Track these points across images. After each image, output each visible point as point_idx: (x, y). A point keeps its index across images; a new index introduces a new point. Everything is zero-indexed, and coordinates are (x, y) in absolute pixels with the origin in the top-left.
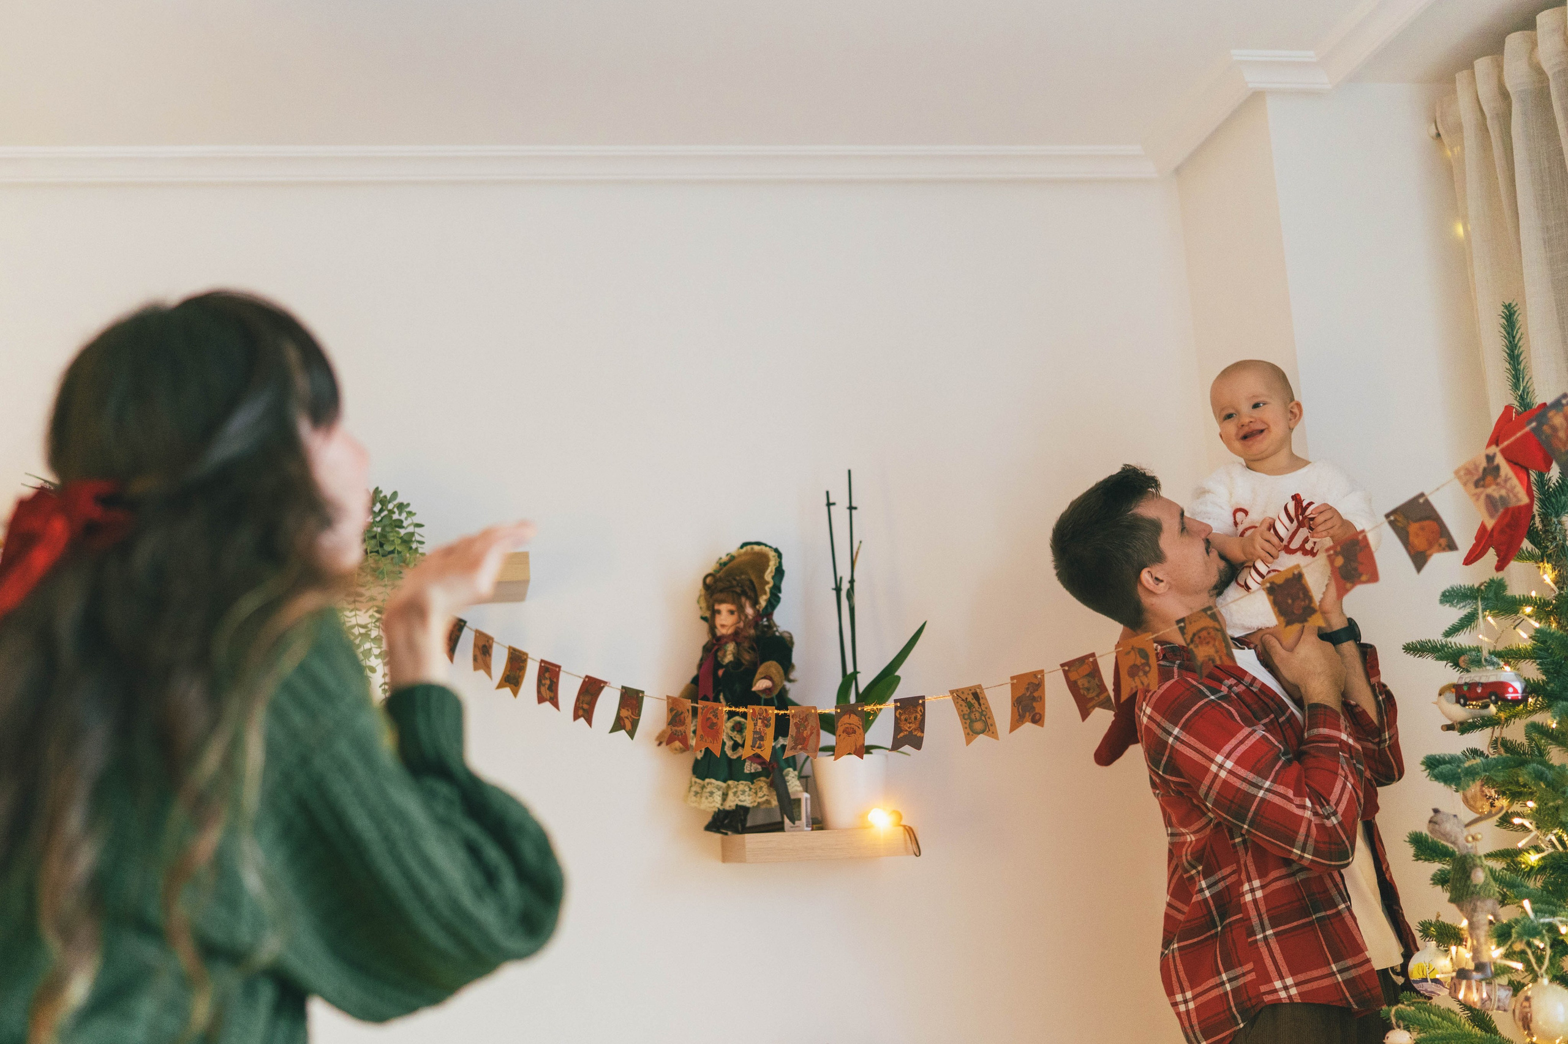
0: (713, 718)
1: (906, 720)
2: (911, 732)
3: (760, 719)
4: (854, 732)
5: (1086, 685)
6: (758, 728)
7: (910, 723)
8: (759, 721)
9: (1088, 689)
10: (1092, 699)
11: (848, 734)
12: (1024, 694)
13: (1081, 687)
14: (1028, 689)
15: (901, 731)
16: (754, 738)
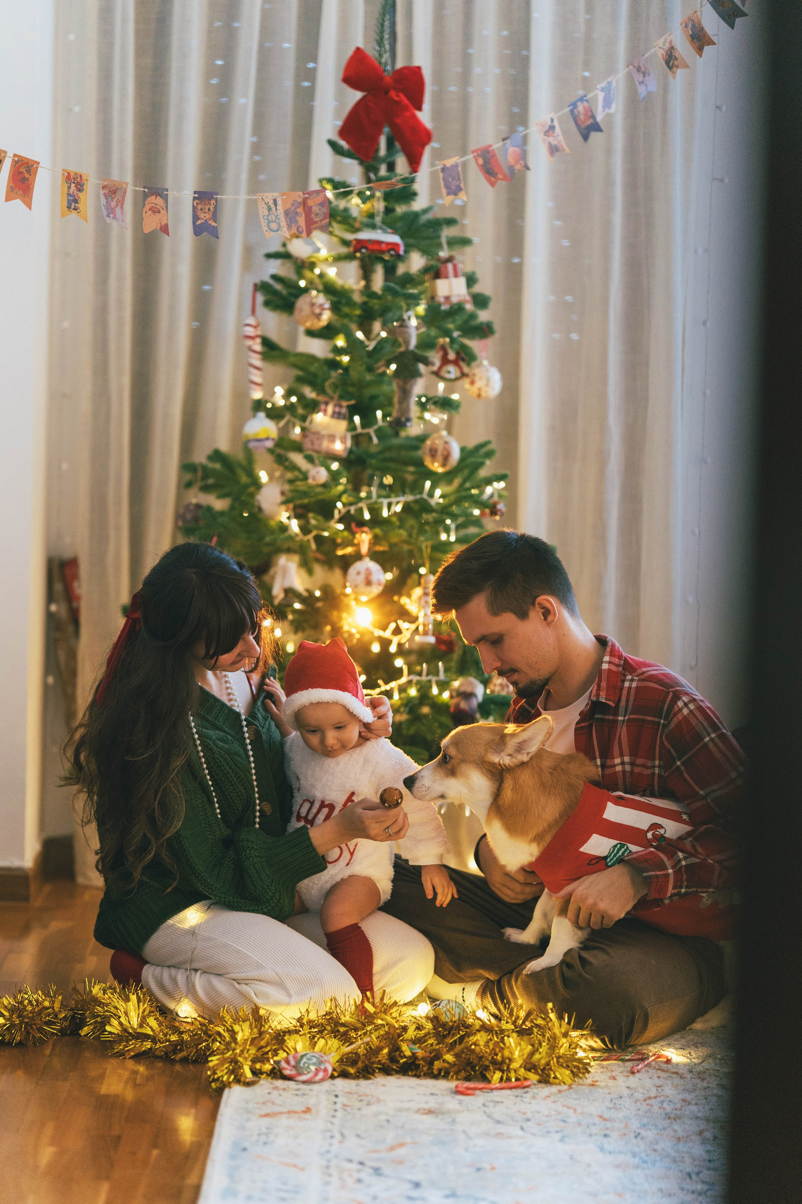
0: (26, 173)
1: (201, 209)
2: (206, 220)
3: (74, 183)
4: (159, 212)
5: (318, 211)
6: (71, 191)
7: (205, 213)
8: (73, 185)
9: (317, 214)
10: (316, 222)
11: (154, 212)
12: (290, 208)
13: (314, 211)
14: (293, 205)
15: (199, 219)
16: (68, 200)
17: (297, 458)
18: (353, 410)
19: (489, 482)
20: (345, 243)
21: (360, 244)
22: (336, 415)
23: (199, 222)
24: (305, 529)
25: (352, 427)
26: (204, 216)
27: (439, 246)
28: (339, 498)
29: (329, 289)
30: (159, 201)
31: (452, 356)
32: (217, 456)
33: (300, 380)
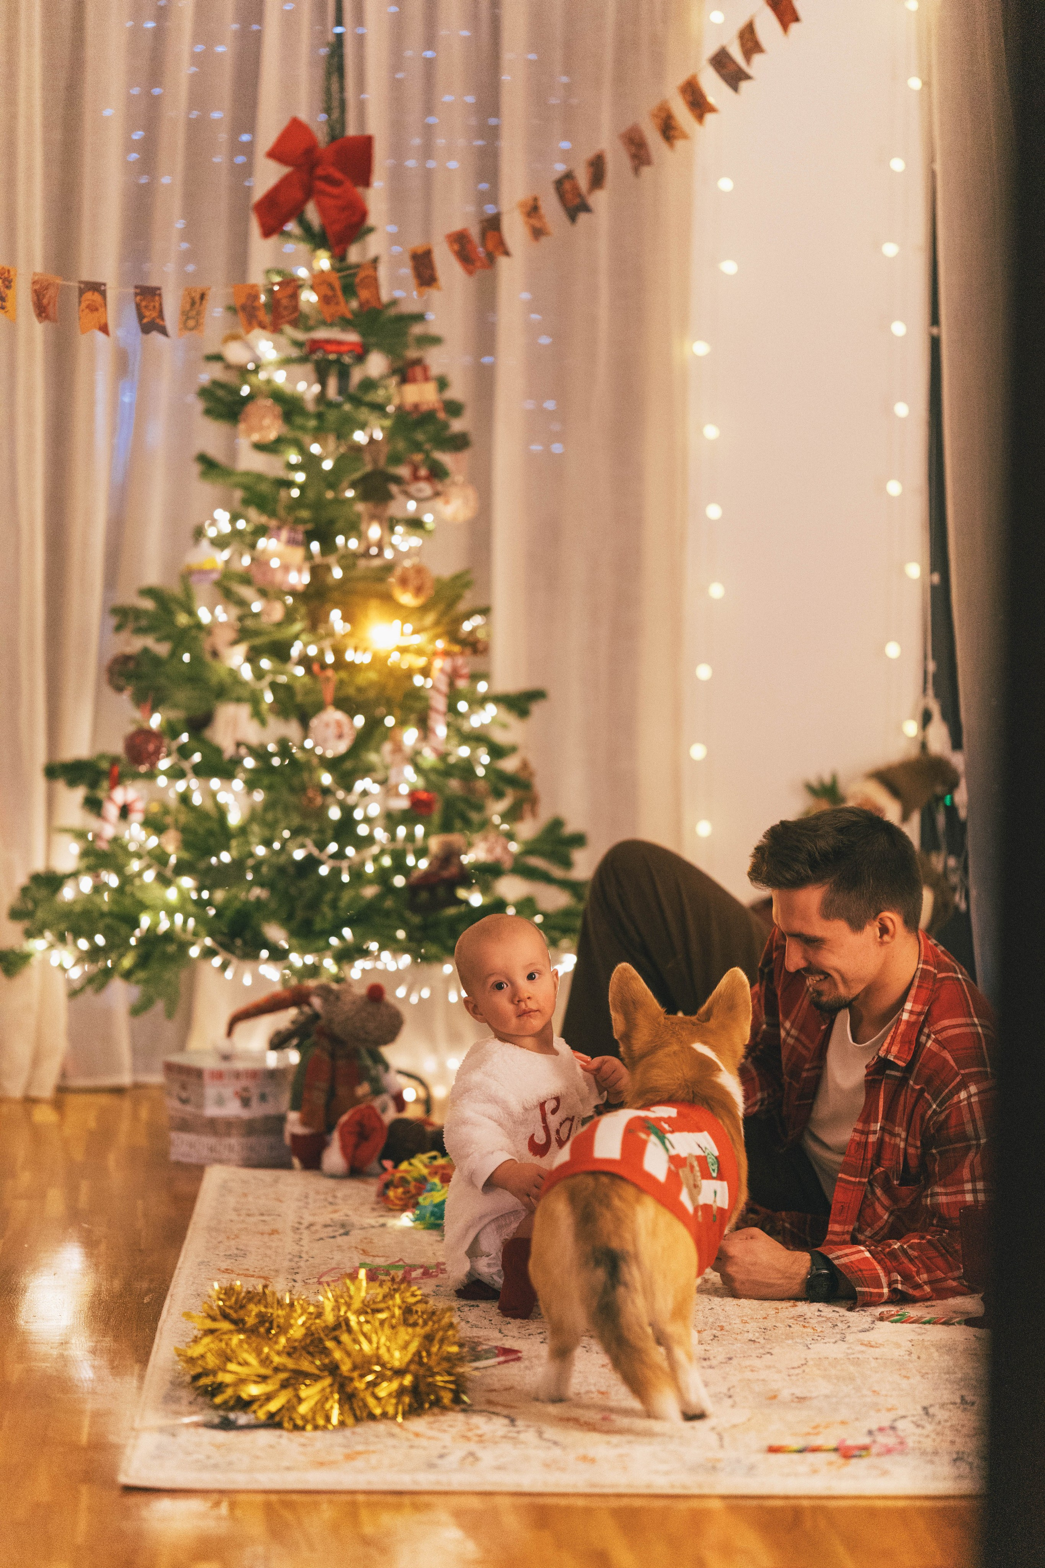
1: (145, 307)
2: (152, 318)
4: (97, 309)
5: (287, 304)
7: (149, 310)
9: (286, 308)
11: (92, 310)
13: (282, 304)
15: (144, 316)
17: (246, 592)
18: (310, 536)
19: (468, 616)
20: (297, 344)
21: (316, 345)
22: (292, 542)
23: (145, 320)
24: (259, 674)
25: (309, 556)
26: (150, 315)
27: (406, 346)
28: (296, 637)
29: (279, 397)
30: (96, 297)
31: (423, 472)
32: (150, 592)
33: (246, 502)
